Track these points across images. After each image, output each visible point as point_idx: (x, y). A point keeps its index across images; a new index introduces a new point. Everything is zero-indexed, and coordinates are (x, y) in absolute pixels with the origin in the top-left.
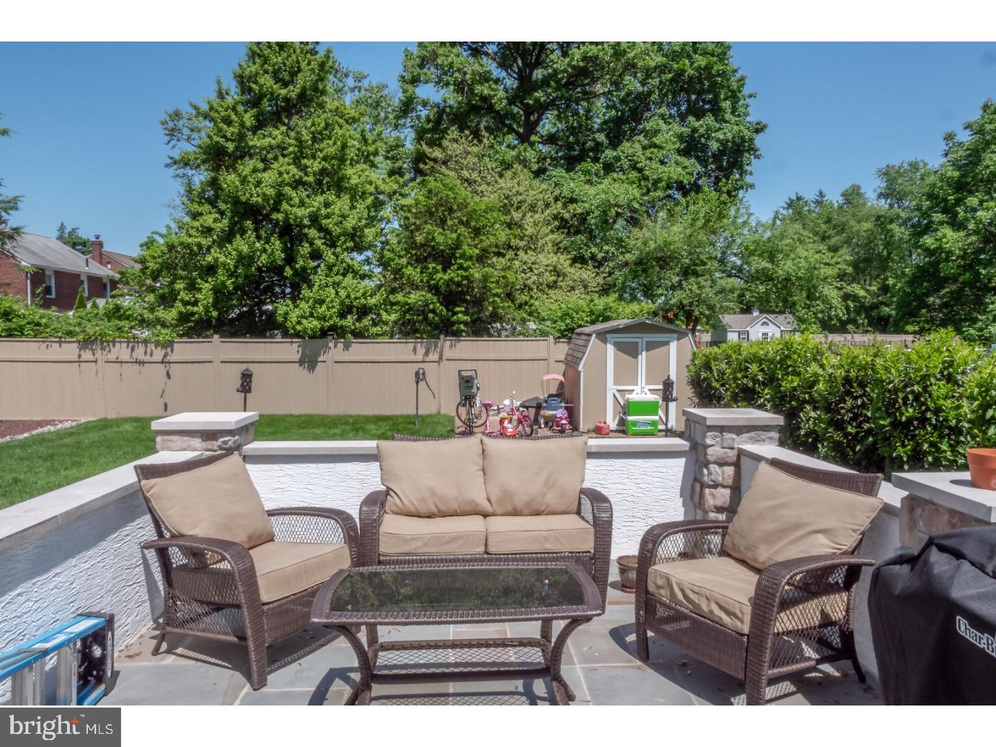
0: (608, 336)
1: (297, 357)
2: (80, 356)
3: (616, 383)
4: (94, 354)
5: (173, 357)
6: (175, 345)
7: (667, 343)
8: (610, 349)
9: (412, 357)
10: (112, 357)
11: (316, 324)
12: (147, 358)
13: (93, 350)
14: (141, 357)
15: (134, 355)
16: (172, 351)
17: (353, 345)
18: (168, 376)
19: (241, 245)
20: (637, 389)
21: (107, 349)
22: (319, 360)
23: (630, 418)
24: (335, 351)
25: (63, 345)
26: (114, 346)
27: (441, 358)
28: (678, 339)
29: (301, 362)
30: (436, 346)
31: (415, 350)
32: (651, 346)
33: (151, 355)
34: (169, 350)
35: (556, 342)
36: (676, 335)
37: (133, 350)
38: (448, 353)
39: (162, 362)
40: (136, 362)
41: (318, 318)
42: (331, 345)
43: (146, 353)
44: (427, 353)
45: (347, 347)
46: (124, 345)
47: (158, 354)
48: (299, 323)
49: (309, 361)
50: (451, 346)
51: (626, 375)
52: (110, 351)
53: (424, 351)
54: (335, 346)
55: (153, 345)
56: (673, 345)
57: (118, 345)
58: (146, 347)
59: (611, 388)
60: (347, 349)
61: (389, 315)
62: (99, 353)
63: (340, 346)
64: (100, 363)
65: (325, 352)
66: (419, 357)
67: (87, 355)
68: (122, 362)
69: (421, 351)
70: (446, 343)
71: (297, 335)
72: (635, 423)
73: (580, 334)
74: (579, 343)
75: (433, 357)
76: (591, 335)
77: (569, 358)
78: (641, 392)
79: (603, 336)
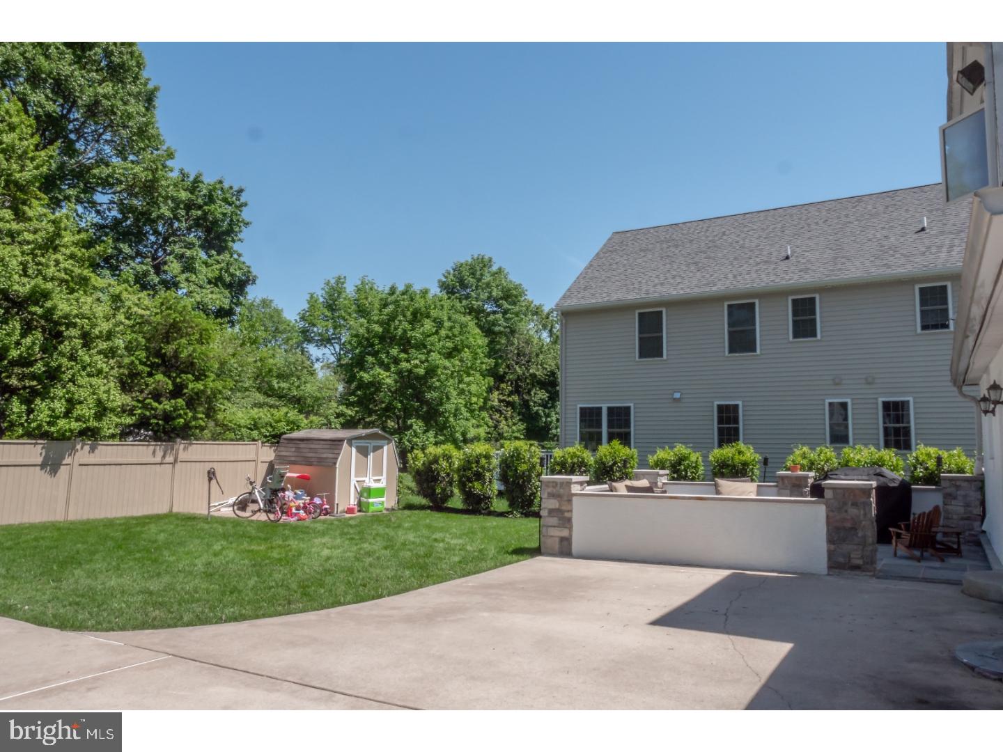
0: (353, 441)
1: (39, 460)
3: (356, 476)
7: (381, 447)
8: (354, 450)
9: (152, 460)
11: (75, 425)
17: (100, 447)
20: (367, 479)
22: (64, 463)
23: (371, 500)
24: (83, 453)
27: (176, 461)
28: (388, 444)
29: (43, 465)
30: (172, 449)
31: (154, 453)
32: (376, 448)
35: (263, 446)
36: (386, 442)
38: (182, 456)
41: (78, 420)
42: (79, 447)
44: (164, 456)
45: (93, 449)
48: (51, 424)
49: (51, 465)
50: (184, 449)
51: (362, 470)
53: (162, 454)
54: (82, 448)
56: (385, 448)
59: (354, 480)
60: (93, 452)
61: (120, 418)
63: (87, 448)
65: (70, 455)
66: (158, 459)
69: (160, 454)
70: (180, 445)
71: (45, 435)
72: (373, 504)
73: (302, 440)
74: (312, 446)
75: (169, 459)
76: (341, 440)
77: (293, 459)
78: (370, 482)
79: (350, 441)
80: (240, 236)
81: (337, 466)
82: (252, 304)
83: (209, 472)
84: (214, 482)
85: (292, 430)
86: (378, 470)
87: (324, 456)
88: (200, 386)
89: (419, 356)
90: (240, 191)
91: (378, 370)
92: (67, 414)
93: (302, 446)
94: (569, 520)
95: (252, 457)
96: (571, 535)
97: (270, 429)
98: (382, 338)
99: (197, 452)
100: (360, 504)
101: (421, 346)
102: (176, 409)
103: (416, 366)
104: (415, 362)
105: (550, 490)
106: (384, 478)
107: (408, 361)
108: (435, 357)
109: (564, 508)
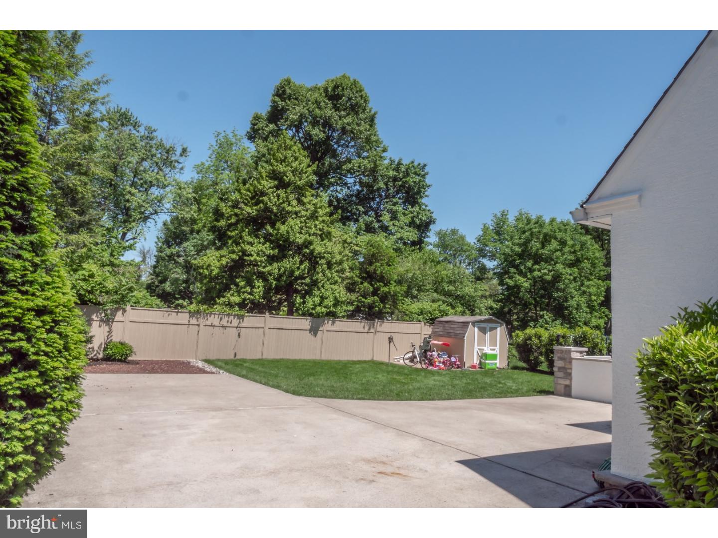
0: (476, 324)
1: (309, 328)
2: (189, 321)
4: (197, 321)
5: (243, 325)
6: (245, 318)
7: (496, 328)
8: (476, 329)
9: (362, 330)
10: (208, 323)
11: (324, 310)
12: (229, 325)
13: (197, 318)
14: (225, 324)
15: (222, 323)
16: (243, 321)
17: (336, 322)
18: (239, 336)
19: (286, 264)
20: (485, 348)
21: (206, 318)
22: (320, 330)
23: (487, 361)
24: (328, 325)
25: (179, 314)
26: (210, 316)
27: (376, 331)
28: (501, 326)
29: (310, 331)
30: (374, 325)
31: (364, 327)
32: (492, 329)
33: (231, 323)
34: (241, 321)
35: (425, 325)
36: (499, 325)
37: (221, 319)
38: (379, 329)
39: (237, 327)
40: (222, 327)
41: (325, 307)
42: (326, 322)
43: (228, 322)
44: (369, 329)
45: (333, 323)
46: (217, 316)
47: (235, 322)
48: (313, 309)
49: (314, 330)
50: (380, 325)
51: (482, 342)
52: (207, 319)
54: (328, 323)
55: (233, 317)
56: (499, 329)
57: (213, 316)
58: (229, 318)
59: (476, 348)
61: (347, 306)
62: (201, 320)
63: (330, 322)
64: (201, 326)
65: (322, 326)
66: (366, 330)
67: (194, 321)
68: (214, 326)
69: (367, 327)
70: (378, 322)
71: (311, 315)
72: (489, 364)
73: (447, 322)
74: (452, 326)
75: (372, 330)
76: (468, 323)
77: (441, 333)
78: (487, 350)
79: (474, 323)
80: (427, 193)
81: (465, 338)
82: (445, 234)
83: (389, 338)
84: (392, 344)
85: (442, 316)
86: (493, 343)
87: (458, 332)
88: (386, 289)
89: (548, 267)
90: (425, 165)
91: (518, 277)
92: (320, 304)
93: (447, 325)
94: (570, 374)
95: (418, 331)
96: (571, 384)
97: (429, 315)
98: (521, 256)
99: (388, 326)
100: (480, 363)
101: (548, 260)
102: (374, 302)
103: (545, 274)
104: (544, 271)
105: (559, 355)
106: (497, 348)
107: (539, 271)
108: (559, 267)
109: (567, 367)
